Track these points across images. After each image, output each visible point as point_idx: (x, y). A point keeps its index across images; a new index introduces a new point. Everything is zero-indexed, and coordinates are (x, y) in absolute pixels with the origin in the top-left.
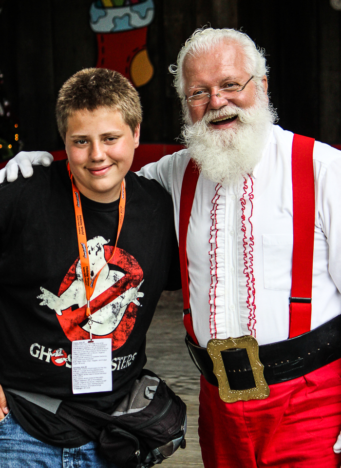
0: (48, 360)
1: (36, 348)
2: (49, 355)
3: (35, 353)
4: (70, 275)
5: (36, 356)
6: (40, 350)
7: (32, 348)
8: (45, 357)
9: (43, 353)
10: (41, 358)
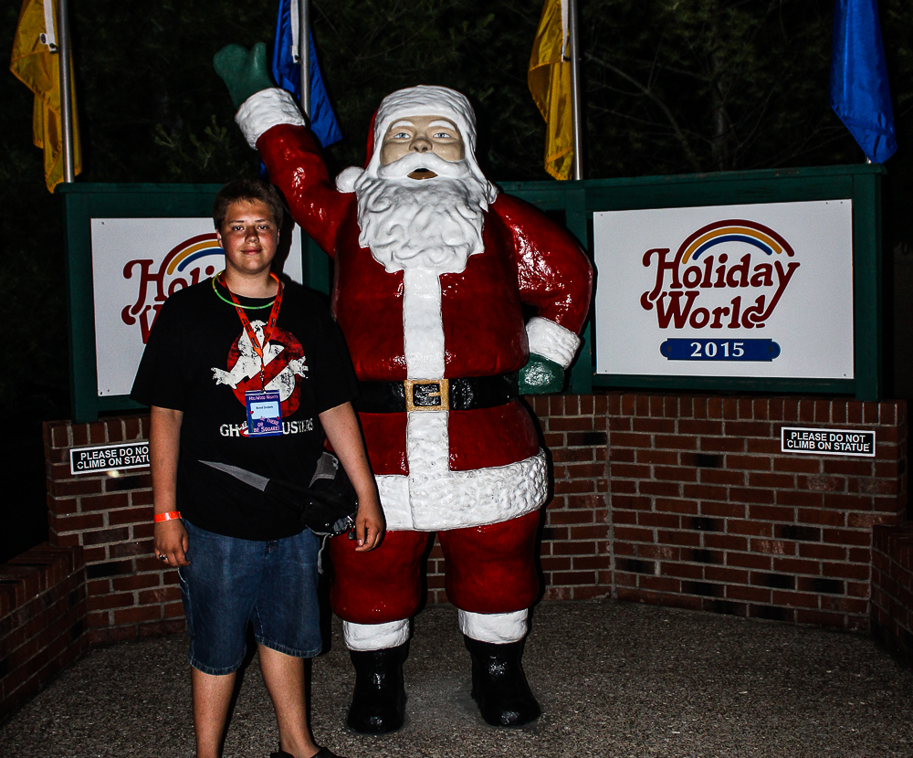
0: (238, 435)
1: (224, 428)
2: (237, 430)
3: (225, 433)
4: (233, 351)
5: (227, 435)
6: (229, 429)
7: (221, 430)
8: (234, 433)
9: (232, 430)
10: (232, 435)
